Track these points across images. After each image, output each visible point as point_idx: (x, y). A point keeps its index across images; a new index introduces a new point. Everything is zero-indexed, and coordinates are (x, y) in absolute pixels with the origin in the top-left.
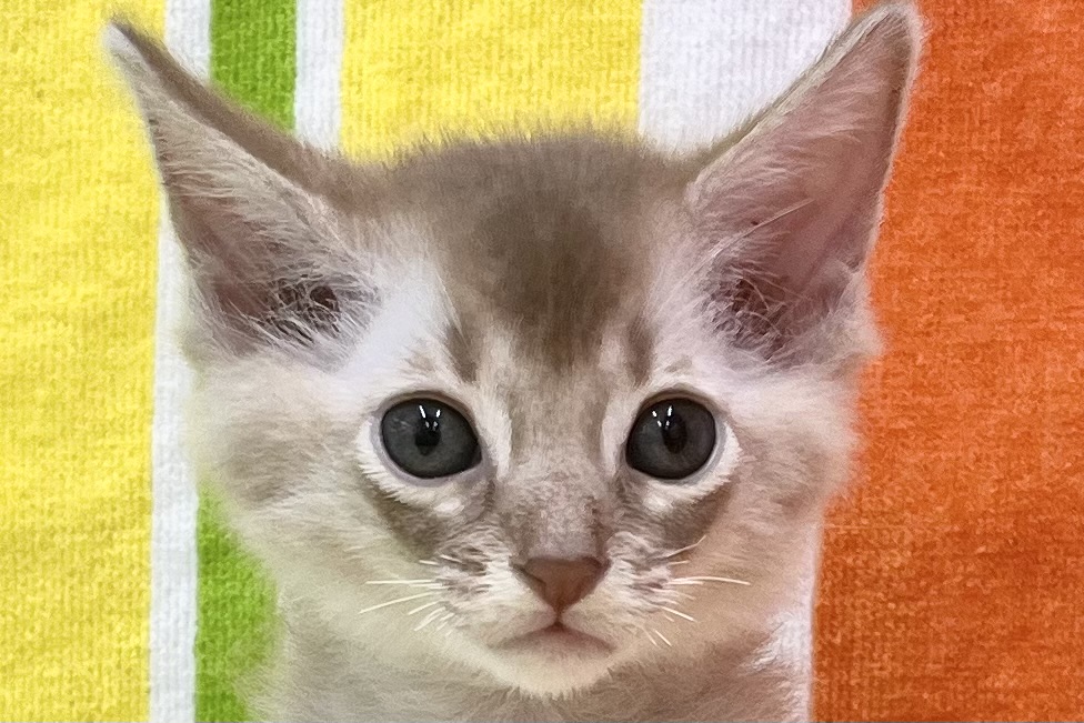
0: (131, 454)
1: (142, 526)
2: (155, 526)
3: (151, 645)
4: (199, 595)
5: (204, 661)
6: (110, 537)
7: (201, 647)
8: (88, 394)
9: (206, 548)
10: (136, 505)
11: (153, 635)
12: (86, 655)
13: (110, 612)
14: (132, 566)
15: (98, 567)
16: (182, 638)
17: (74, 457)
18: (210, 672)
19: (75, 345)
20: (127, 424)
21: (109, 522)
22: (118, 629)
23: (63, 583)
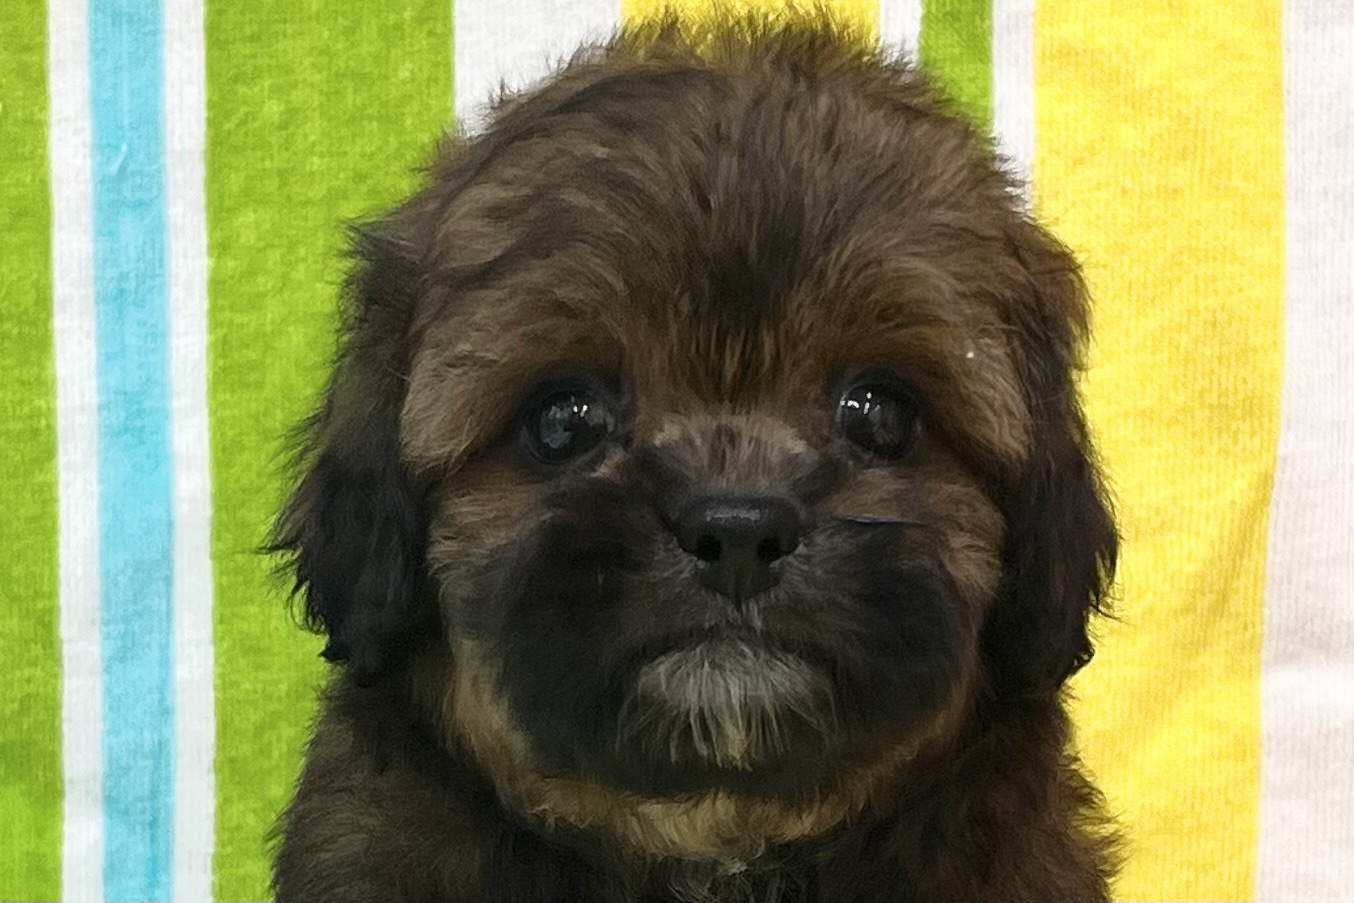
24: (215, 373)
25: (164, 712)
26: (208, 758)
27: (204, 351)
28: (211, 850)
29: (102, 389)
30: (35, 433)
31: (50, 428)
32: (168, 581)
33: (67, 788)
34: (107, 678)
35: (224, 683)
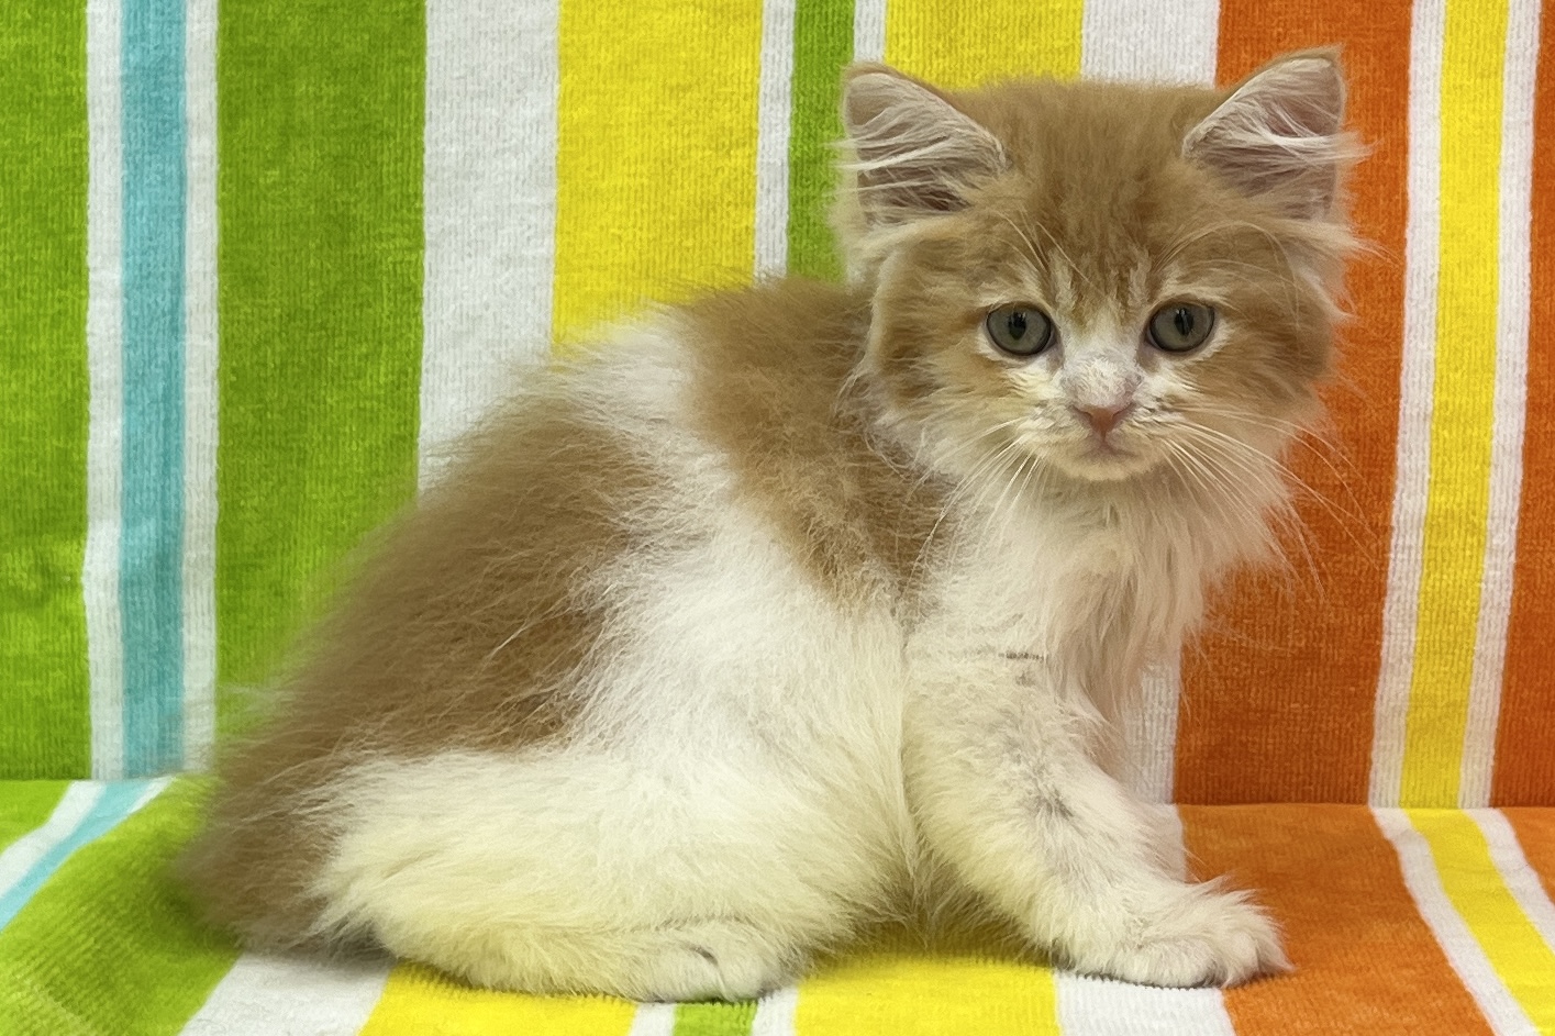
0: (745, 99)
1: (751, 145)
2: (760, 147)
3: (756, 226)
4: (789, 195)
5: (794, 239)
6: (728, 152)
7: (791, 229)
8: (717, 57)
9: (795, 163)
10: (747, 132)
11: (757, 220)
12: (711, 232)
13: (729, 204)
14: (743, 173)
15: (720, 173)
16: (778, 224)
17: (705, 99)
18: (797, 246)
19: (708, 23)
20: (742, 77)
21: (727, 143)
22: (733, 215)
23: (696, 184)
24: (223, 54)
25: (176, 329)
26: (212, 367)
27: (214, 37)
28: (216, 443)
29: (126, 63)
30: (69, 99)
31: (82, 95)
32: (181, 223)
33: (93, 392)
34: (126, 300)
35: (226, 308)
